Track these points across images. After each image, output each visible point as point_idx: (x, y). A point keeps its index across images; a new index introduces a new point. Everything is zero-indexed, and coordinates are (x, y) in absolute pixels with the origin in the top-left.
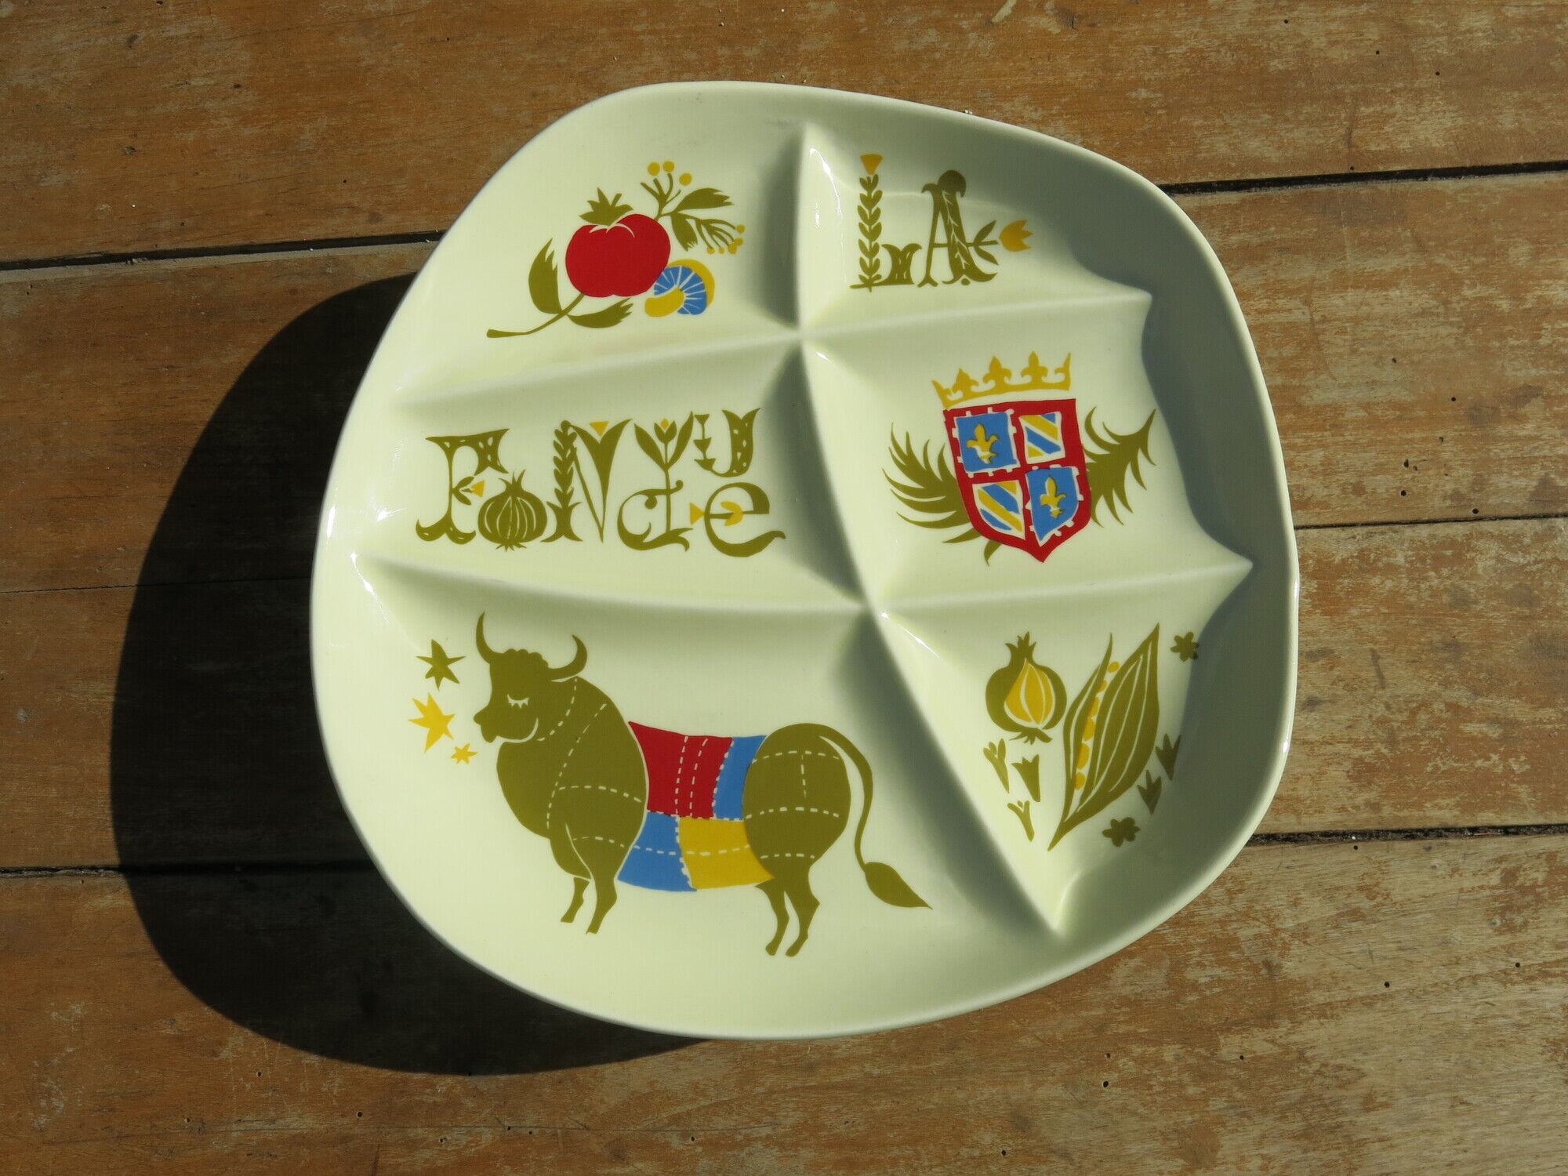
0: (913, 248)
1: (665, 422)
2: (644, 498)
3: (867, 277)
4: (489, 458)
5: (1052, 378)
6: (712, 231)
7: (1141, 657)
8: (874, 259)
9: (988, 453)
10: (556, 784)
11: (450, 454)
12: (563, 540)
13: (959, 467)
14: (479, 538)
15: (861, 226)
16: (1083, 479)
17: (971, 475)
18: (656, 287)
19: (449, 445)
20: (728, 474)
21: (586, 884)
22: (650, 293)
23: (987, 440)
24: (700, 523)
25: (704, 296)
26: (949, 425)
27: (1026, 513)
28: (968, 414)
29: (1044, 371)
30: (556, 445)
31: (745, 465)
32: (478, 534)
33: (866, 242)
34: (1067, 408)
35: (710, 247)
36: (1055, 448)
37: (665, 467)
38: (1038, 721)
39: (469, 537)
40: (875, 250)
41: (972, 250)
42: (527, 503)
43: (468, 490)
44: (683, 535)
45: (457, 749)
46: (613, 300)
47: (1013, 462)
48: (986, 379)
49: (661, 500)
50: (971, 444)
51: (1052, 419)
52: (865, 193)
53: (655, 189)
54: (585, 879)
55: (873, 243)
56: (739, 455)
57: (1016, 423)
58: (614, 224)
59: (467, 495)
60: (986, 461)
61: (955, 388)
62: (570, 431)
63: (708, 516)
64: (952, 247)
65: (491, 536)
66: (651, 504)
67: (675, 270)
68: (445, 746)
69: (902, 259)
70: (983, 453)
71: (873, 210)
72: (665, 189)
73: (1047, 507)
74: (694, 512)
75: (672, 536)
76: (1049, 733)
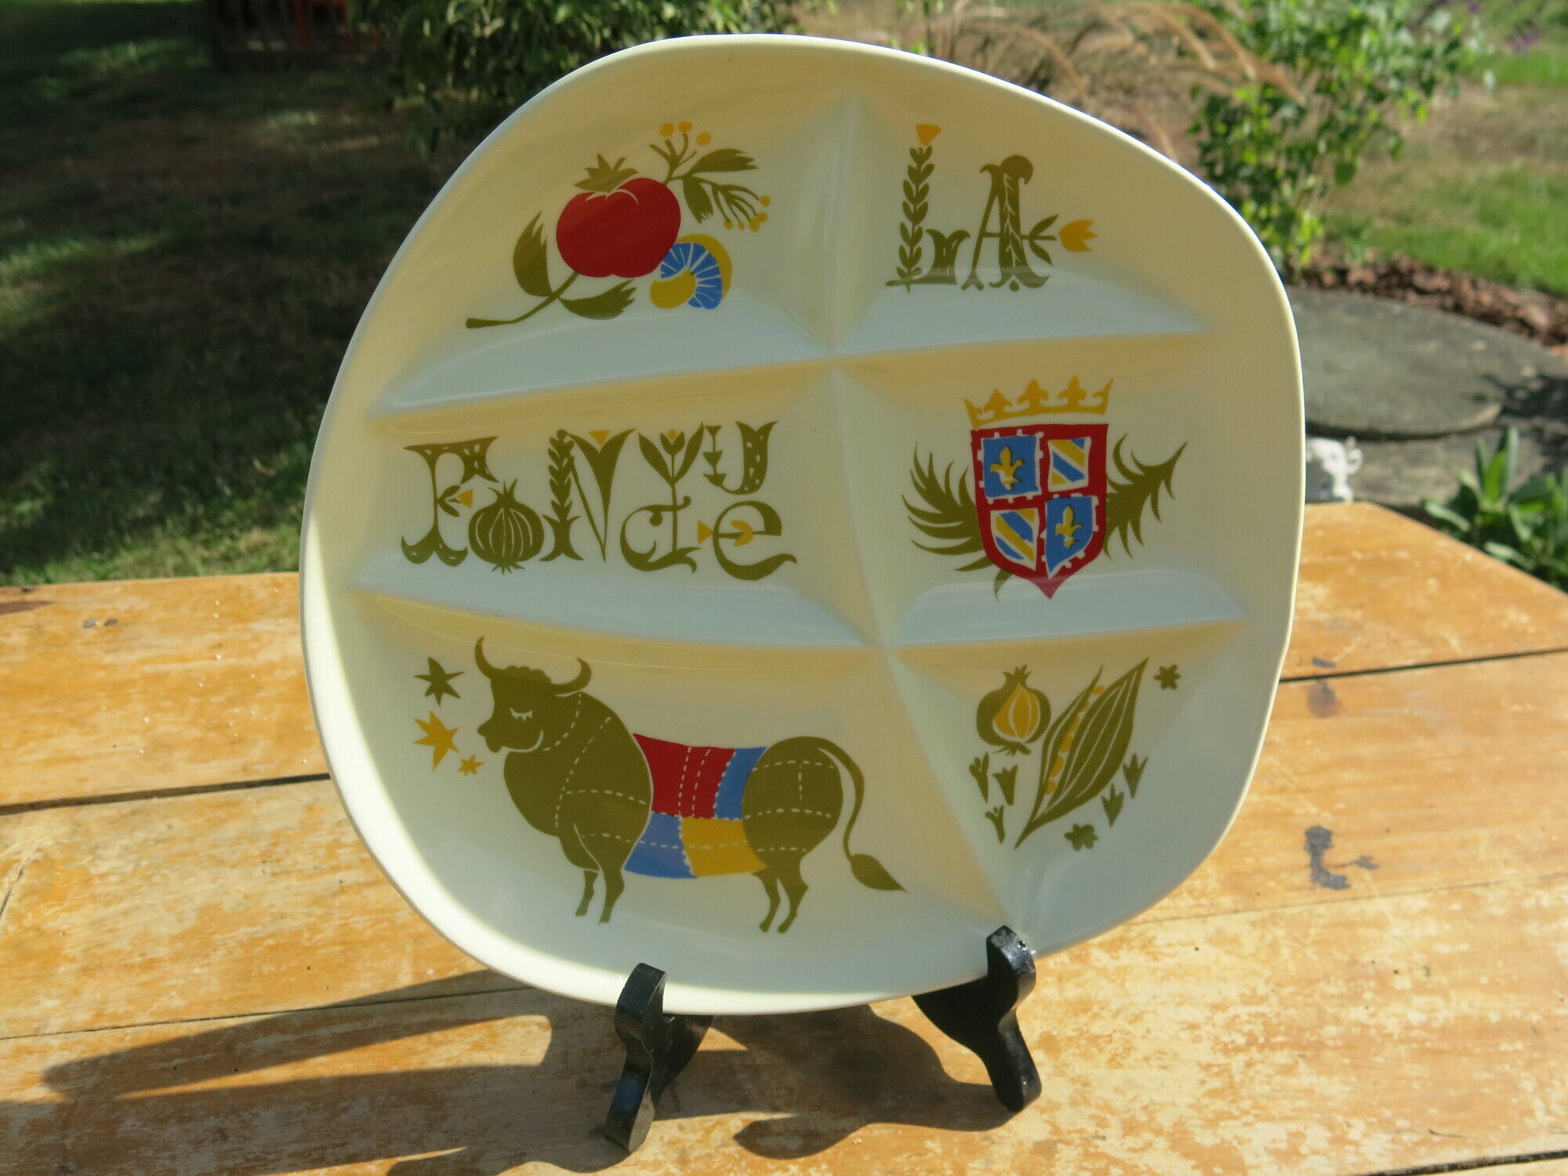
0: (961, 236)
1: (672, 432)
2: (650, 514)
3: (905, 270)
4: (476, 465)
5: (1091, 401)
6: (731, 200)
7: (1125, 683)
8: (915, 248)
9: (1011, 479)
10: (564, 789)
11: (432, 463)
12: (563, 558)
13: (980, 492)
14: (472, 557)
15: (905, 205)
16: (1101, 510)
17: (990, 500)
18: (664, 269)
19: (431, 454)
20: (740, 491)
21: (595, 875)
22: (656, 275)
23: (1012, 464)
24: (709, 542)
25: (718, 283)
26: (975, 446)
27: (1040, 542)
28: (997, 436)
29: (1082, 395)
30: (551, 453)
31: (757, 481)
32: (470, 550)
33: (909, 225)
34: (1098, 433)
35: (728, 220)
36: (1079, 476)
37: (672, 481)
38: (1021, 737)
39: (461, 556)
40: (918, 236)
41: (1026, 244)
42: (522, 516)
43: (454, 500)
44: (690, 555)
45: (463, 761)
46: (612, 281)
47: (1036, 489)
48: (1021, 400)
49: (667, 516)
50: (995, 468)
51: (1081, 444)
52: (914, 165)
53: (667, 150)
54: (595, 871)
55: (917, 228)
56: (752, 470)
57: (1044, 448)
58: (615, 190)
59: (454, 505)
60: (1008, 487)
61: (987, 408)
62: (567, 439)
63: (717, 535)
64: (1004, 239)
65: (485, 555)
66: (656, 521)
67: (686, 247)
68: (452, 760)
69: (947, 247)
70: (1006, 478)
71: (921, 186)
72: (678, 149)
73: (1061, 537)
74: (702, 531)
75: (678, 556)
76: (1029, 746)
